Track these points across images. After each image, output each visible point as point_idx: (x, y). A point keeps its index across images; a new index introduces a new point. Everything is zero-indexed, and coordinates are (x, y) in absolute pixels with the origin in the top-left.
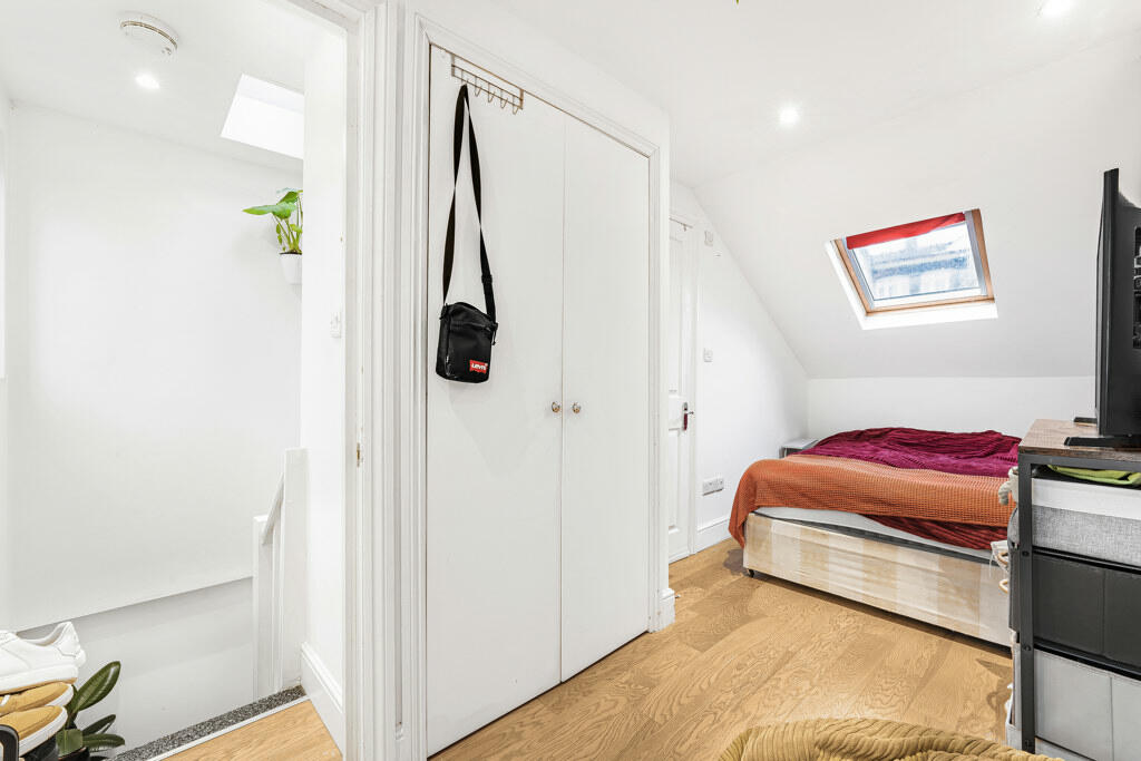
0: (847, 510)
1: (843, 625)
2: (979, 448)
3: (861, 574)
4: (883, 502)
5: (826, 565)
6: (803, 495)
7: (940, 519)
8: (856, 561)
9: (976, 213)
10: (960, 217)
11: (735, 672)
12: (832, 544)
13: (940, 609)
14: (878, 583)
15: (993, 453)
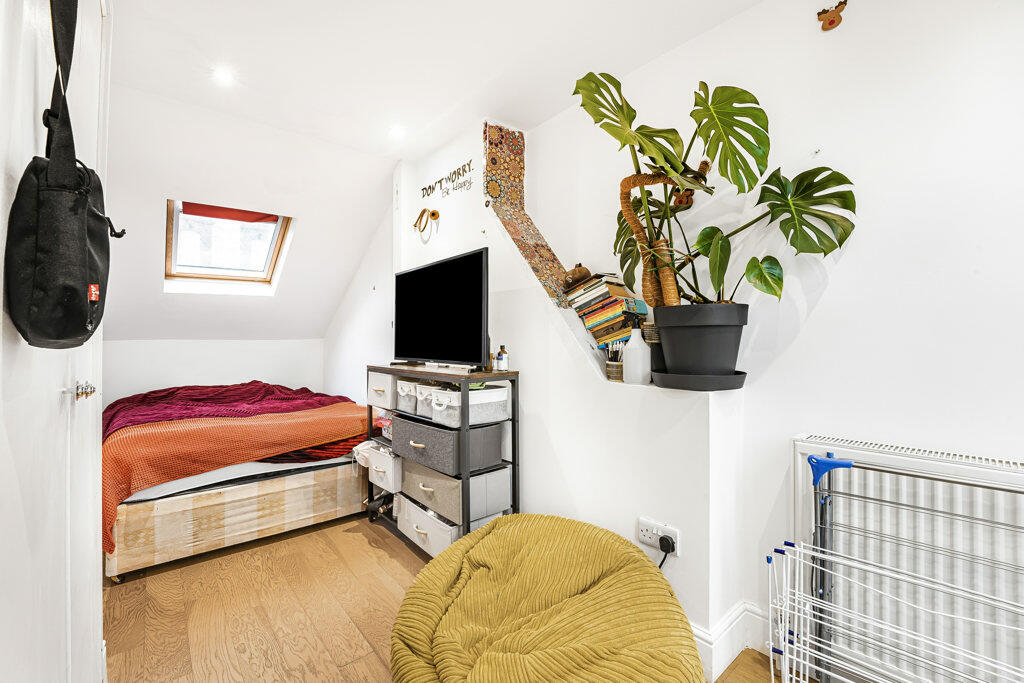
0: (244, 461)
1: (259, 563)
2: (254, 394)
3: (256, 514)
4: (275, 444)
5: (222, 523)
6: (195, 461)
7: (317, 444)
8: (251, 504)
9: (287, 220)
10: (273, 218)
11: (245, 657)
12: (227, 498)
13: (315, 511)
14: (271, 514)
15: (264, 397)
